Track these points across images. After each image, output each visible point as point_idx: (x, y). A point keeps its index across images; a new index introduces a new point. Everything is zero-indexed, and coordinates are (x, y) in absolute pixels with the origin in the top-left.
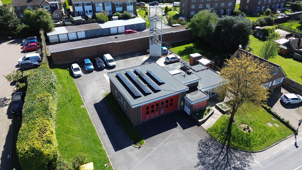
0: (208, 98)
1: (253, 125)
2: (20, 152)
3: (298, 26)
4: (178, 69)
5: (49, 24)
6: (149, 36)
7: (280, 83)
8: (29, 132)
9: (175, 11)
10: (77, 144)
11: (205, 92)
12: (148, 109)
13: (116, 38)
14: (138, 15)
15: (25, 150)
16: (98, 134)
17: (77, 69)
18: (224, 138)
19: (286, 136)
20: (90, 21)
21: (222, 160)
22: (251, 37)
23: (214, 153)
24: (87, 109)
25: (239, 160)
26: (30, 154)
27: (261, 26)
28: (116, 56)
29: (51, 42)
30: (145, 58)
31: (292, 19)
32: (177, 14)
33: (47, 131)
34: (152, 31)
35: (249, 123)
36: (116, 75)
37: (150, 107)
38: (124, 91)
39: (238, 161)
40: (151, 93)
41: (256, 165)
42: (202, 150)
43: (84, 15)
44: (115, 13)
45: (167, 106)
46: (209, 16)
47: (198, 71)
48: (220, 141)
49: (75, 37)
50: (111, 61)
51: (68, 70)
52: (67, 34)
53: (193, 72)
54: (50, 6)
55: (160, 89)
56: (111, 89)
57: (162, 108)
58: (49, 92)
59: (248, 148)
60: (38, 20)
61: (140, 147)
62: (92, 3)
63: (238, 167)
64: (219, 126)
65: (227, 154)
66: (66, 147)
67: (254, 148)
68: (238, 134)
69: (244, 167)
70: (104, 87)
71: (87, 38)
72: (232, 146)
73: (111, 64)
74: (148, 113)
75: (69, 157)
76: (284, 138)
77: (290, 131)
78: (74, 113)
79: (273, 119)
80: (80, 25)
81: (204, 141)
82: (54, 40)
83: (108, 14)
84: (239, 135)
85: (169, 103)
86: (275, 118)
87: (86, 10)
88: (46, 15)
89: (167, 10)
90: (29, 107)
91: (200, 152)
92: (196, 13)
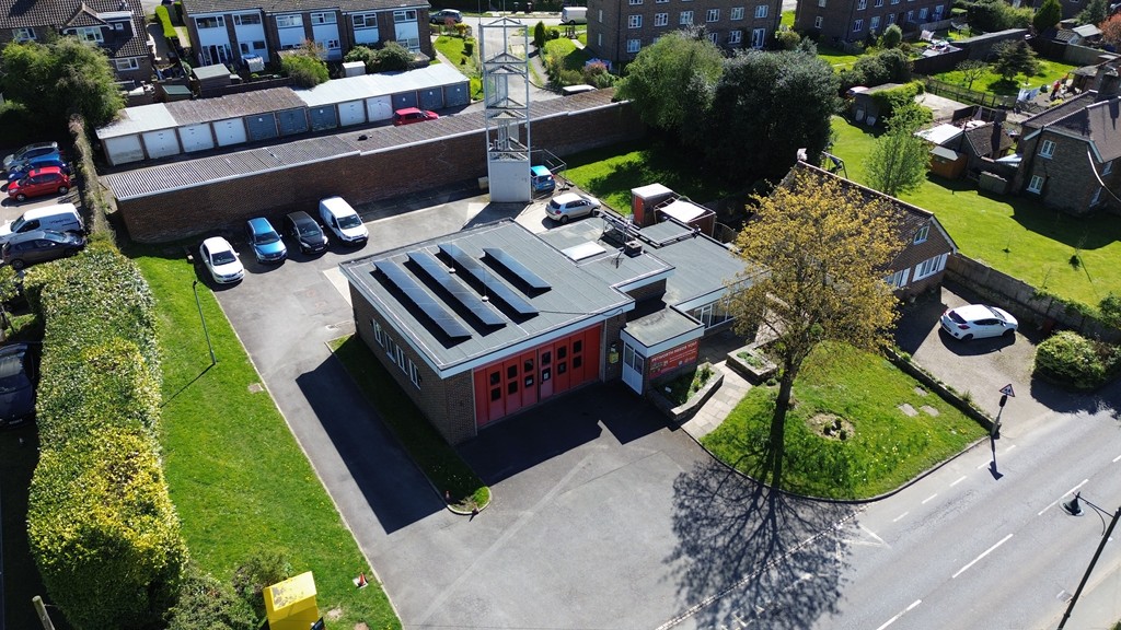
0: (701, 333)
1: (854, 416)
2: (46, 547)
3: (993, 81)
4: (593, 240)
5: (103, 96)
6: (484, 129)
7: (938, 273)
8: (73, 479)
9: (570, 38)
10: (245, 517)
11: (691, 312)
12: (498, 381)
13: (363, 138)
14: (439, 56)
15: (62, 539)
16: (320, 478)
17: (223, 258)
18: (759, 462)
19: (963, 444)
20: (257, 79)
21: (756, 533)
22: (837, 123)
23: (728, 515)
24: (271, 396)
25: (810, 531)
26: (82, 553)
27: (869, 85)
28: (365, 204)
29: (115, 163)
30: (474, 207)
31: (973, 60)
32: (577, 49)
33: (136, 472)
34: (494, 111)
35: (841, 410)
36: (373, 269)
37: (504, 376)
38: (407, 324)
39: (809, 534)
40: (503, 326)
41: (867, 543)
42: (688, 507)
43: (233, 57)
44: (351, 48)
45: (562, 369)
46: (693, 54)
47: (662, 245)
48: (747, 473)
49: (207, 142)
50: (348, 222)
51: (189, 262)
52: (176, 129)
53: (646, 247)
54: (105, 30)
55: (536, 309)
56: (356, 319)
57: (546, 375)
58: (131, 337)
59: (842, 491)
60: (62, 81)
61: (475, 513)
62: (263, 13)
63: (808, 553)
64: (740, 426)
65: (771, 515)
66: (207, 532)
67: (858, 490)
68: (807, 446)
69: (829, 551)
70: (328, 318)
71: (251, 143)
72: (788, 488)
73: (351, 233)
74: (496, 395)
75: (221, 565)
76: (957, 449)
77: (976, 428)
78: (224, 413)
79: (919, 391)
80: (225, 97)
81: (692, 476)
82: (127, 154)
83: (325, 52)
84: (809, 451)
85: (570, 356)
86: (923, 389)
87: (240, 40)
88: (92, 61)
89: (541, 36)
90: (59, 391)
91: (683, 513)
92: (646, 42)
